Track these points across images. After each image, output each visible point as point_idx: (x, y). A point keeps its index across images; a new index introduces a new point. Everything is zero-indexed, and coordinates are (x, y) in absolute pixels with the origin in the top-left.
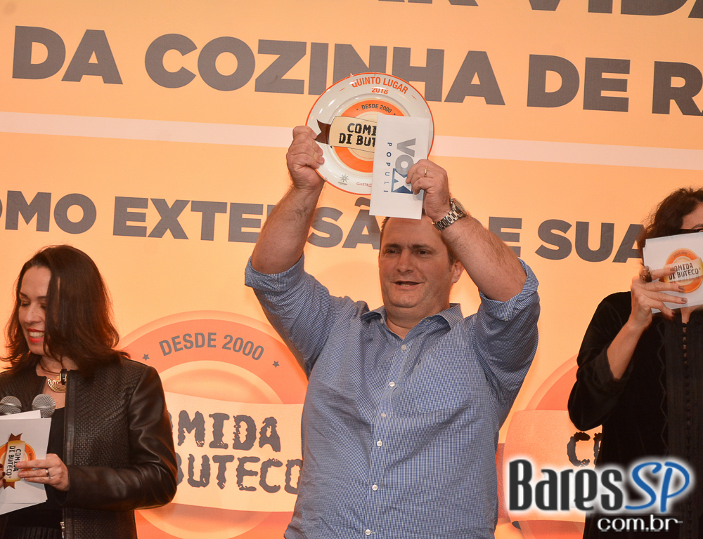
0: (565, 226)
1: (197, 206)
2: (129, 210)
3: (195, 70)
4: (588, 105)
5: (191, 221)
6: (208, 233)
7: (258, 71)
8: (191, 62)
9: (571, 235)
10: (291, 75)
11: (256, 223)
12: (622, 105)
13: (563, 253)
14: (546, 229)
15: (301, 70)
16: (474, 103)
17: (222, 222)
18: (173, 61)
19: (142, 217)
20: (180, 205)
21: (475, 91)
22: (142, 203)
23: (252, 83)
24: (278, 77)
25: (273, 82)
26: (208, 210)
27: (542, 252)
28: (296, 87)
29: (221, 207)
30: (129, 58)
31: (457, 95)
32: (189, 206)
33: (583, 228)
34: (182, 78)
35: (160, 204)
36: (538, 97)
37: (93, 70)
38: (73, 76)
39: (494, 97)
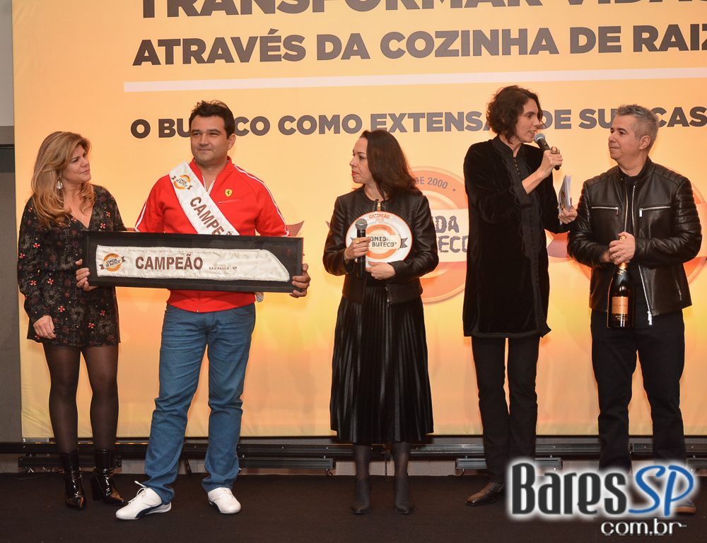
0: (593, 112)
1: (410, 116)
2: (378, 120)
3: (405, 49)
4: (601, 51)
5: (408, 123)
6: (417, 129)
7: (436, 47)
8: (403, 45)
9: (596, 116)
10: (451, 48)
11: (440, 122)
12: (618, 49)
13: (592, 125)
14: (583, 114)
15: (457, 45)
16: (544, 54)
17: (423, 122)
18: (394, 45)
19: (384, 123)
20: (402, 116)
21: (544, 48)
22: (384, 116)
23: (433, 53)
24: (446, 49)
25: (444, 52)
26: (416, 117)
27: (582, 125)
28: (455, 53)
29: (422, 115)
30: (373, 46)
31: (534, 51)
32: (407, 116)
33: (602, 112)
34: (399, 53)
35: (393, 116)
36: (575, 48)
37: (355, 53)
38: (346, 57)
39: (553, 50)
